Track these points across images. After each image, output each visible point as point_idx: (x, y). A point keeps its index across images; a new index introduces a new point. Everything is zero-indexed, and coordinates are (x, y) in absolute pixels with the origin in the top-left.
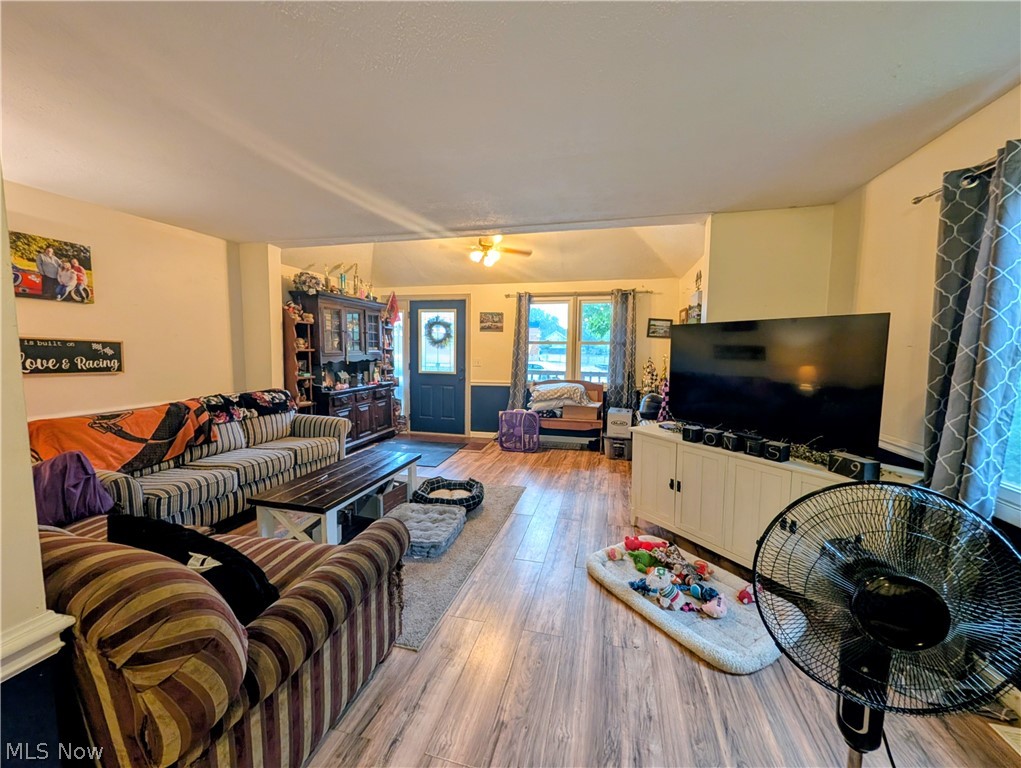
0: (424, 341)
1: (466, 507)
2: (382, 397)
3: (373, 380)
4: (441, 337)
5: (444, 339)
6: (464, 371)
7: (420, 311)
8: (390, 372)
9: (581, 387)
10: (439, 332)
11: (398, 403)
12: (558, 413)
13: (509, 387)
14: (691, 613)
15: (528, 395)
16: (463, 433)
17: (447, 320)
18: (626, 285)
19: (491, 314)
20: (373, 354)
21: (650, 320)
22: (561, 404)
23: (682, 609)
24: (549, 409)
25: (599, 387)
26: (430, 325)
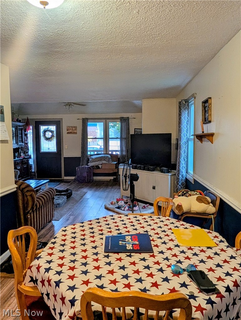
0: (42, 139)
1: (67, 196)
2: (25, 163)
3: (21, 156)
4: (50, 136)
5: (51, 137)
6: (60, 151)
7: (40, 125)
8: (27, 152)
9: (109, 156)
10: (49, 135)
11: (31, 166)
12: (100, 166)
13: (80, 157)
14: (129, 211)
15: (88, 160)
16: (61, 178)
17: (52, 129)
18: (125, 115)
19: (72, 127)
20: (20, 145)
21: (135, 129)
22: (101, 163)
23: (127, 210)
24: (96, 165)
25: (117, 155)
26: (45, 131)
